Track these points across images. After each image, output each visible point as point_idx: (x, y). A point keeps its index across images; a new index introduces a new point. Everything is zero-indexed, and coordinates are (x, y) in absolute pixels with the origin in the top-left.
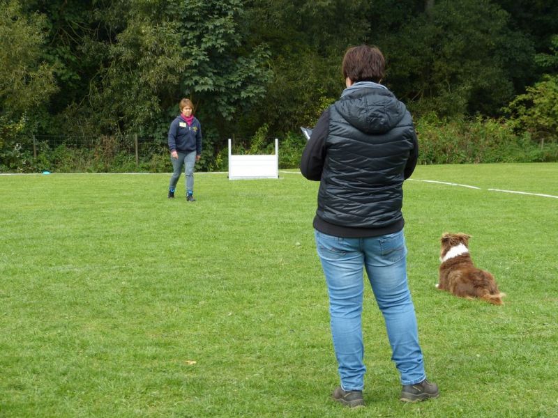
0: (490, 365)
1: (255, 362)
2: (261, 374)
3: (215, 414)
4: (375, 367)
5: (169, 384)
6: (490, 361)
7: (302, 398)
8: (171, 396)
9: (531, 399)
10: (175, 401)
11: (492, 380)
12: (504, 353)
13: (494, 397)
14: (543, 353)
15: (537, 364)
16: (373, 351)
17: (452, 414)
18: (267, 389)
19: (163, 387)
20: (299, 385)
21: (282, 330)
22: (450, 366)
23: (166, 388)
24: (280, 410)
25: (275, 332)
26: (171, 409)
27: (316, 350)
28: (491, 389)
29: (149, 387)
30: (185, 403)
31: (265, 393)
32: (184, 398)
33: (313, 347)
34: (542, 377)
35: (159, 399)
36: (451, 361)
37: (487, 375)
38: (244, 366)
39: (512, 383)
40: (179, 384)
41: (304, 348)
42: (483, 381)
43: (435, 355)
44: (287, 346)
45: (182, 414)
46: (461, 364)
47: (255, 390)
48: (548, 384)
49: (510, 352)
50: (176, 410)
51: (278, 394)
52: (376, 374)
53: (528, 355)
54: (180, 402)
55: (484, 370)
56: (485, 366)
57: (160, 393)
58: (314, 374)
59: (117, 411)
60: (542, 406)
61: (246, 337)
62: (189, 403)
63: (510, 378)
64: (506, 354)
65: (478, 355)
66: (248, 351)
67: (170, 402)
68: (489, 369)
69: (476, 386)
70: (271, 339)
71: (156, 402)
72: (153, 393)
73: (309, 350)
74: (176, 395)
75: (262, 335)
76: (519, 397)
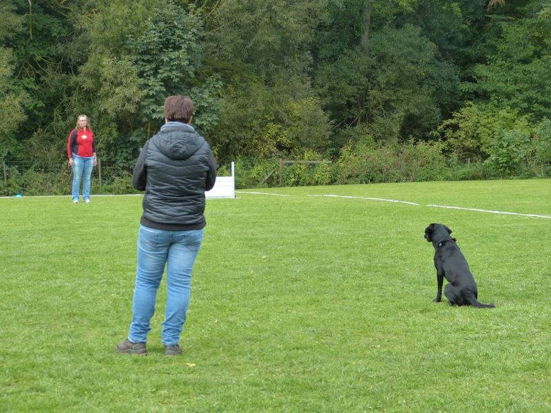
0: (460, 362)
1: (249, 363)
2: (255, 373)
4: (356, 365)
5: (176, 384)
6: (458, 358)
7: (298, 394)
8: (180, 395)
9: (501, 390)
10: (185, 399)
11: (463, 375)
12: (468, 351)
13: (468, 389)
14: (503, 350)
15: (500, 360)
16: (352, 352)
17: (434, 405)
18: (265, 387)
19: (170, 387)
20: (293, 383)
21: (266, 334)
22: (423, 363)
23: (173, 387)
24: (281, 404)
25: (260, 336)
26: (182, 406)
27: (300, 351)
28: (464, 382)
29: (158, 388)
30: (194, 400)
31: (263, 390)
32: (191, 396)
33: (298, 349)
34: (505, 370)
35: (169, 397)
36: (423, 359)
37: (458, 370)
38: (238, 367)
39: (481, 377)
40: (185, 384)
41: (291, 350)
42: (456, 376)
43: (407, 354)
44: (274, 349)
45: (193, 411)
46: (433, 361)
47: (254, 388)
48: (513, 377)
49: (474, 350)
50: (187, 407)
51: (275, 391)
52: (359, 371)
53: (489, 352)
54: (188, 400)
55: (454, 366)
56: (455, 362)
57: (169, 393)
58: (304, 373)
59: (135, 409)
60: (512, 396)
61: (235, 341)
62: (197, 401)
63: (479, 373)
64: (471, 351)
65: (446, 353)
66: (240, 353)
67: (180, 400)
68: (458, 365)
69: (450, 380)
70: (258, 342)
71: (166, 400)
72: (163, 392)
73: (295, 351)
74: (183, 394)
75: (250, 339)
76: (490, 389)
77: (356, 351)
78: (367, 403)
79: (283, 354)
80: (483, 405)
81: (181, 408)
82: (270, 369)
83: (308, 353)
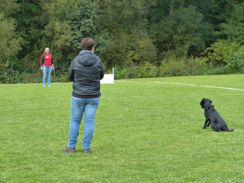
0: (214, 155)
1: (121, 157)
2: (124, 161)
3: (109, 177)
4: (168, 157)
5: (89, 166)
6: (214, 153)
7: (143, 170)
8: (90, 171)
9: (233, 168)
11: (216, 161)
13: (218, 167)
14: (234, 150)
15: (232, 154)
16: (166, 151)
17: (203, 174)
18: (128, 167)
19: (86, 167)
20: (141, 165)
21: (128, 144)
22: (198, 156)
23: (87, 167)
24: (135, 175)
25: (126, 145)
27: (144, 151)
28: (216, 164)
29: (81, 168)
30: (97, 173)
31: (127, 168)
32: (95, 171)
33: (142, 150)
34: (235, 159)
35: (86, 172)
36: (198, 154)
37: (213, 159)
38: (116, 158)
39: (224, 162)
40: (93, 166)
41: (139, 151)
42: (213, 161)
43: (191, 152)
44: (132, 150)
45: (96, 178)
46: (203, 155)
47: (123, 168)
48: (238, 162)
49: (221, 150)
50: (94, 176)
51: (133, 169)
52: (170, 160)
53: (228, 151)
54: (94, 173)
55: (212, 157)
56: (213, 155)
57: (86, 170)
58: (145, 160)
59: (71, 177)
60: (238, 170)
61: (115, 147)
63: (223, 160)
64: (219, 151)
65: (208, 152)
66: (117, 152)
67: (90, 173)
68: (214, 157)
69: (210, 163)
70: (125, 147)
71: (85, 173)
72: (83, 170)
73: (141, 151)
74: (92, 170)
75: (121, 146)
76: (228, 167)
77: (168, 151)
78: (173, 174)
79: (136, 152)
80: (225, 175)
81: (91, 177)
82: (130, 159)
83: (147, 152)
